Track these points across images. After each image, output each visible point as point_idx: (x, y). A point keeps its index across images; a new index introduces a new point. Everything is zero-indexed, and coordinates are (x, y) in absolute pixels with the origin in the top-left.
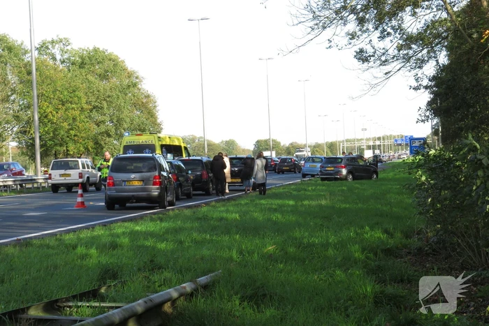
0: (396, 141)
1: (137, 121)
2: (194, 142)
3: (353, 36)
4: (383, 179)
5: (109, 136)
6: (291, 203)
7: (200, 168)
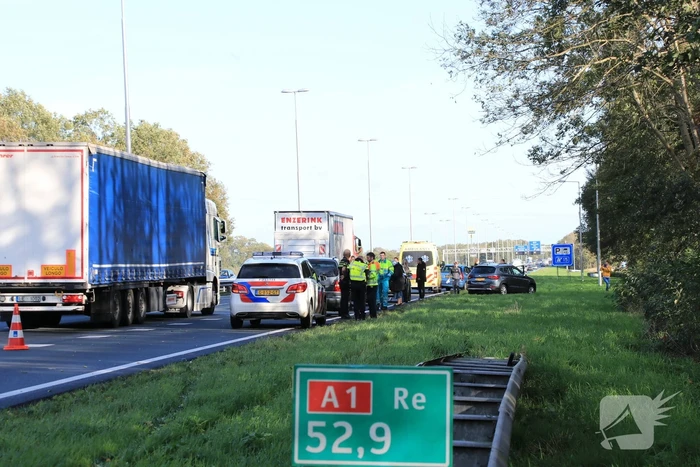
0: (516, 247)
2: (243, 245)
3: (526, 130)
4: (545, 294)
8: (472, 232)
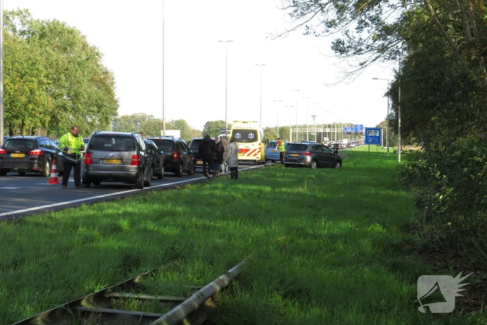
0: (346, 129)
1: (94, 97)
2: (144, 120)
3: (331, 24)
4: (348, 169)
5: (66, 110)
6: (268, 189)
7: (171, 149)
8: (314, 116)
